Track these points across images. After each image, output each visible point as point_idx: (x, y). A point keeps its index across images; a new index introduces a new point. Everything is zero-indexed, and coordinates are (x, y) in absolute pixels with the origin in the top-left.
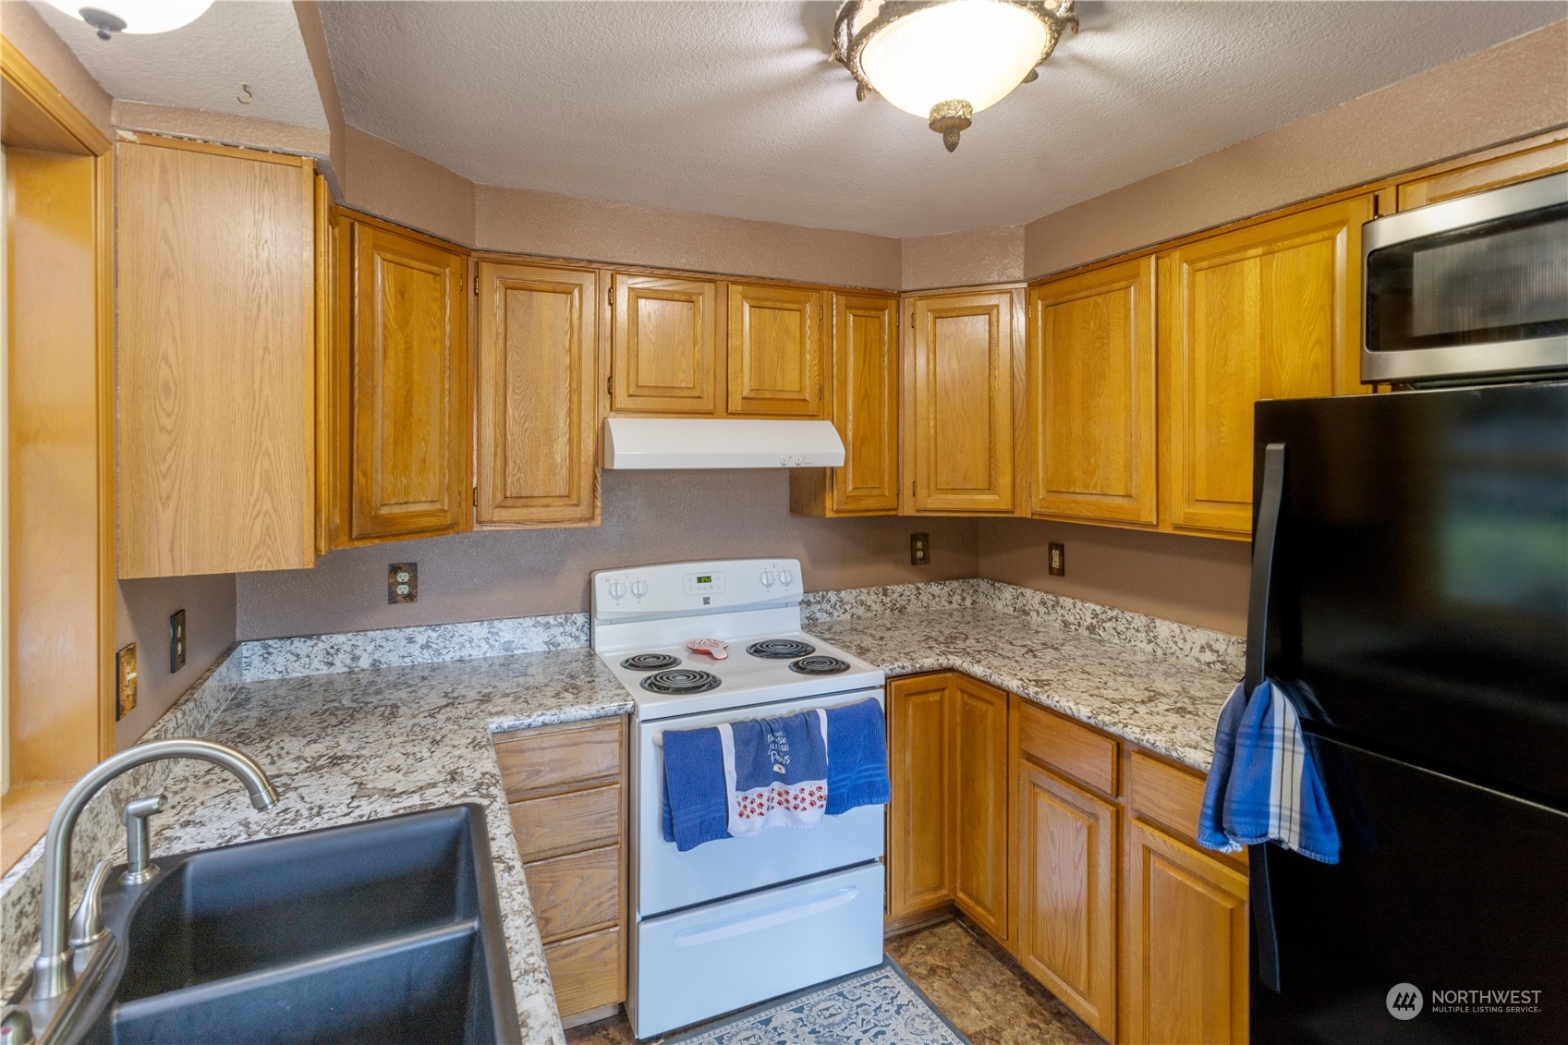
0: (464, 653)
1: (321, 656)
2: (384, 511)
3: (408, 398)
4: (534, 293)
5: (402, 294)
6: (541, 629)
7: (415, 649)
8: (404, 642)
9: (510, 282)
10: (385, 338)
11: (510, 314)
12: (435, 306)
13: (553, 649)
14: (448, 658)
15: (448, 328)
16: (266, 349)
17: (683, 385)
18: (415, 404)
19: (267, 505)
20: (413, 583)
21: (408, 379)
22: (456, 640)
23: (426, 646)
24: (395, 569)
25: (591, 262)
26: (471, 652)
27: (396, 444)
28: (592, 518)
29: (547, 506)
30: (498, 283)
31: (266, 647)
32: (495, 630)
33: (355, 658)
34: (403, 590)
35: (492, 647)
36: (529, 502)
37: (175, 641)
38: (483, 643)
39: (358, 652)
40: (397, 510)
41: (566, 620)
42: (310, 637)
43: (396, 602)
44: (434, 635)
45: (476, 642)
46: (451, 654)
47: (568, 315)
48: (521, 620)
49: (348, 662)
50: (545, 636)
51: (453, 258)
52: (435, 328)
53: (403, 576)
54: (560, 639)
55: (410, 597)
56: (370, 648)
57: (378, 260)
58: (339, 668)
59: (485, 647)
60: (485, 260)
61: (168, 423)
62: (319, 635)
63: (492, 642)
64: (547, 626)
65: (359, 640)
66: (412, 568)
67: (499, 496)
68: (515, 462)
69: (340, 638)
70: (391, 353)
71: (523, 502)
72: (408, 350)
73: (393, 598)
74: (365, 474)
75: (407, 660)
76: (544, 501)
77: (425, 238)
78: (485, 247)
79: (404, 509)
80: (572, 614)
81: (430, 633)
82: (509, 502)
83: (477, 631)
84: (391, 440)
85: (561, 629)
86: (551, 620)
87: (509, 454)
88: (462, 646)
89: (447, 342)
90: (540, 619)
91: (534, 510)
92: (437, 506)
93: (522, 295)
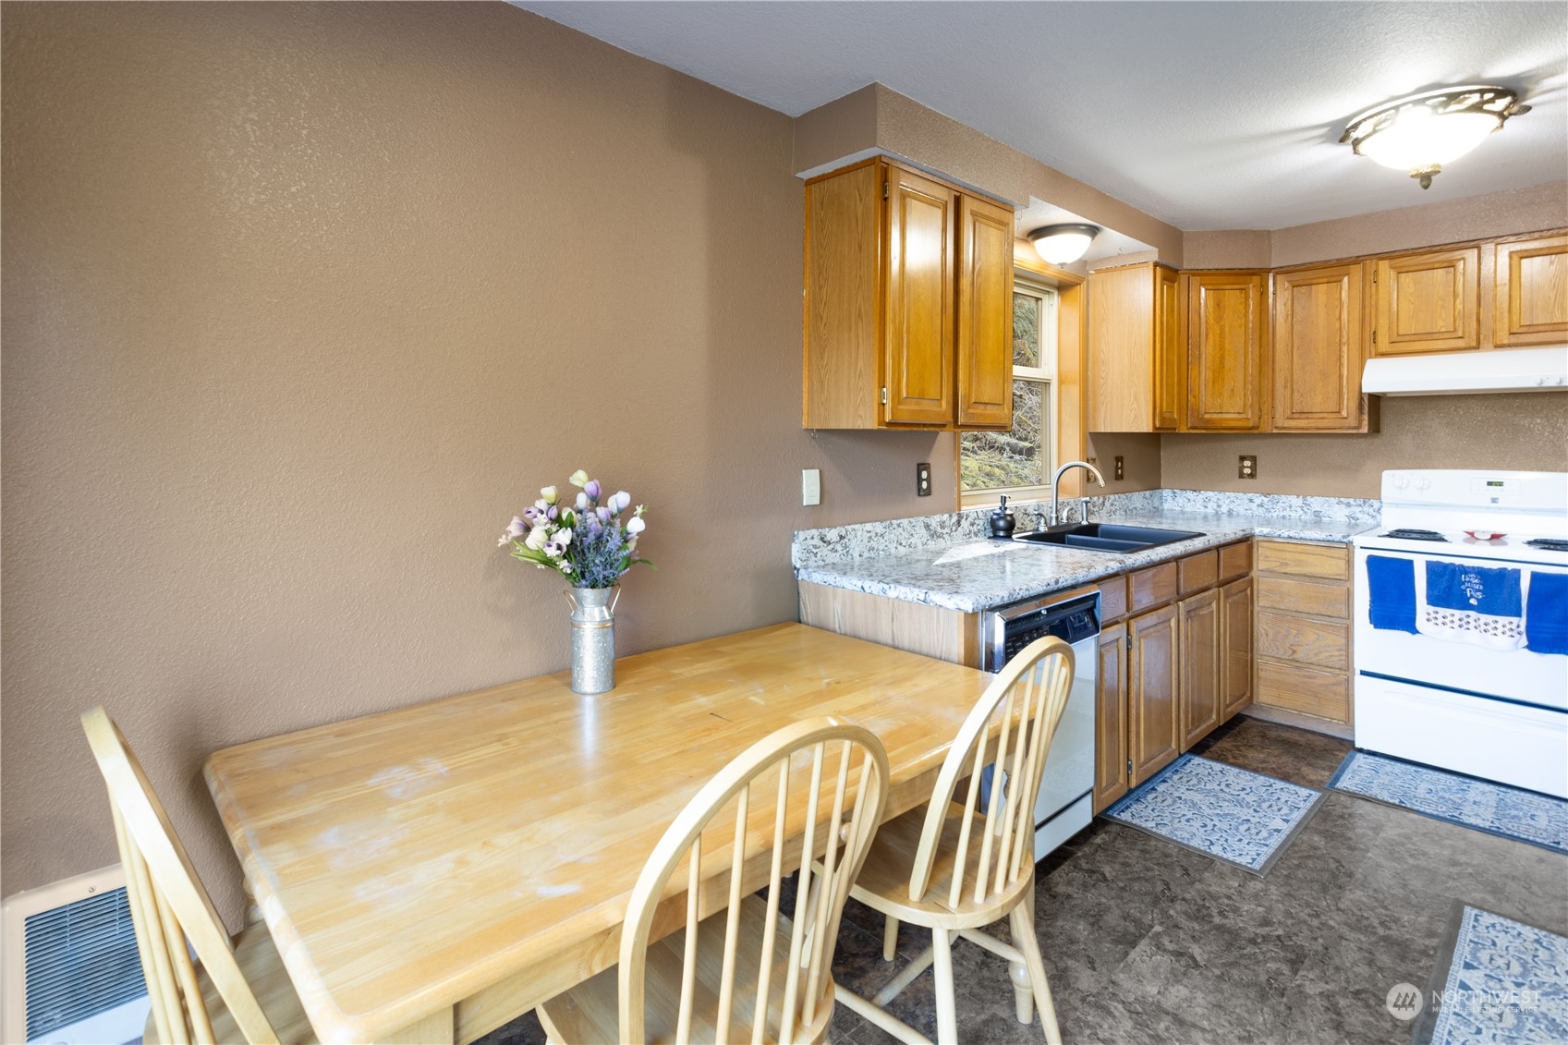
0: (1286, 513)
1: (1201, 501)
2: (1207, 416)
3: (1222, 358)
4: (1313, 286)
5: (1218, 305)
6: (1344, 506)
7: (1254, 506)
8: (1247, 501)
9: (1296, 283)
10: (1207, 328)
11: (1295, 302)
12: (1241, 307)
13: (1353, 521)
14: (1275, 515)
15: (1251, 317)
16: (1135, 343)
17: (1443, 330)
18: (1226, 361)
19: (1135, 406)
20: (1254, 467)
21: (1222, 347)
22: (1280, 505)
23: (1261, 505)
24: (1242, 459)
25: (1358, 257)
26: (1291, 513)
27: (1214, 382)
28: (1359, 427)
29: (1323, 418)
30: (1287, 284)
31: (1174, 493)
32: (1308, 503)
33: (1219, 506)
34: (1247, 471)
35: (1306, 513)
36: (1310, 416)
37: (1117, 468)
38: (1299, 509)
39: (1220, 503)
40: (1215, 416)
41: (1364, 503)
42: (1195, 491)
43: (1243, 478)
44: (1266, 500)
45: (1294, 508)
46: (1277, 513)
47: (1338, 295)
48: (1327, 499)
49: (1215, 507)
50: (1347, 511)
51: (1255, 277)
52: (1241, 319)
53: (1247, 463)
54: (1359, 515)
55: (1252, 476)
56: (1227, 501)
57: (1203, 290)
58: (1210, 510)
59: (1300, 512)
60: (1277, 273)
61: (1103, 375)
62: (1200, 491)
63: (1305, 509)
64: (1348, 505)
65: (1221, 496)
66: (1253, 459)
67: (1289, 412)
68: (1299, 391)
69: (1210, 494)
70: (1211, 336)
71: (1306, 415)
72: (1222, 334)
73: (1241, 475)
74: (1194, 397)
75: (1249, 512)
76: (1321, 415)
77: (1235, 271)
78: (1278, 266)
79: (1220, 416)
80: (1369, 499)
81: (1263, 498)
82: (1296, 416)
83: (1295, 501)
84: (1210, 380)
85: (1360, 509)
86: (1351, 501)
87: (1295, 388)
88: (1284, 509)
89: (1251, 325)
90: (1342, 499)
91: (1312, 421)
92: (1244, 416)
93: (1303, 289)
